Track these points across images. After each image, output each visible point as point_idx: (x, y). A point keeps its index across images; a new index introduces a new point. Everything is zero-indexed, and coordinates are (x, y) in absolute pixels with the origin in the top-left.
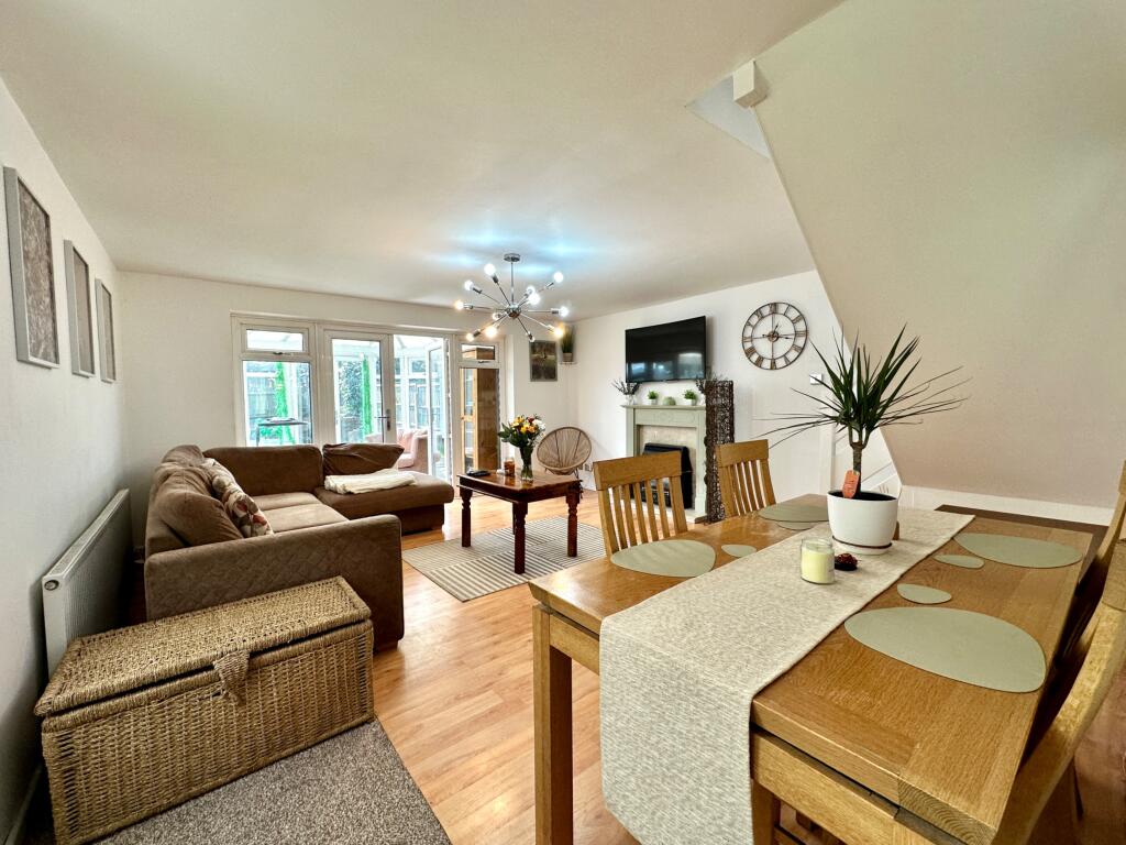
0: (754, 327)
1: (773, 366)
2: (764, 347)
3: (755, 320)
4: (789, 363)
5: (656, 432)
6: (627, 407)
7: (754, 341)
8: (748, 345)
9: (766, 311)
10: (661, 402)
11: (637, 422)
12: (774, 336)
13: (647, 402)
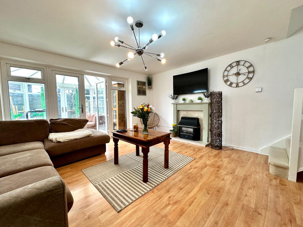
0: (228, 71)
1: (237, 86)
2: (233, 79)
3: (229, 68)
4: (245, 84)
5: (185, 113)
6: (174, 104)
7: (228, 77)
8: (226, 78)
9: (235, 64)
10: (187, 102)
11: (178, 109)
12: (238, 74)
13: (182, 102)
